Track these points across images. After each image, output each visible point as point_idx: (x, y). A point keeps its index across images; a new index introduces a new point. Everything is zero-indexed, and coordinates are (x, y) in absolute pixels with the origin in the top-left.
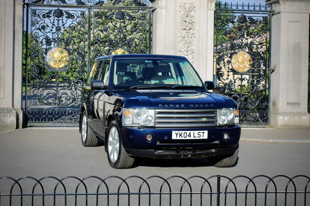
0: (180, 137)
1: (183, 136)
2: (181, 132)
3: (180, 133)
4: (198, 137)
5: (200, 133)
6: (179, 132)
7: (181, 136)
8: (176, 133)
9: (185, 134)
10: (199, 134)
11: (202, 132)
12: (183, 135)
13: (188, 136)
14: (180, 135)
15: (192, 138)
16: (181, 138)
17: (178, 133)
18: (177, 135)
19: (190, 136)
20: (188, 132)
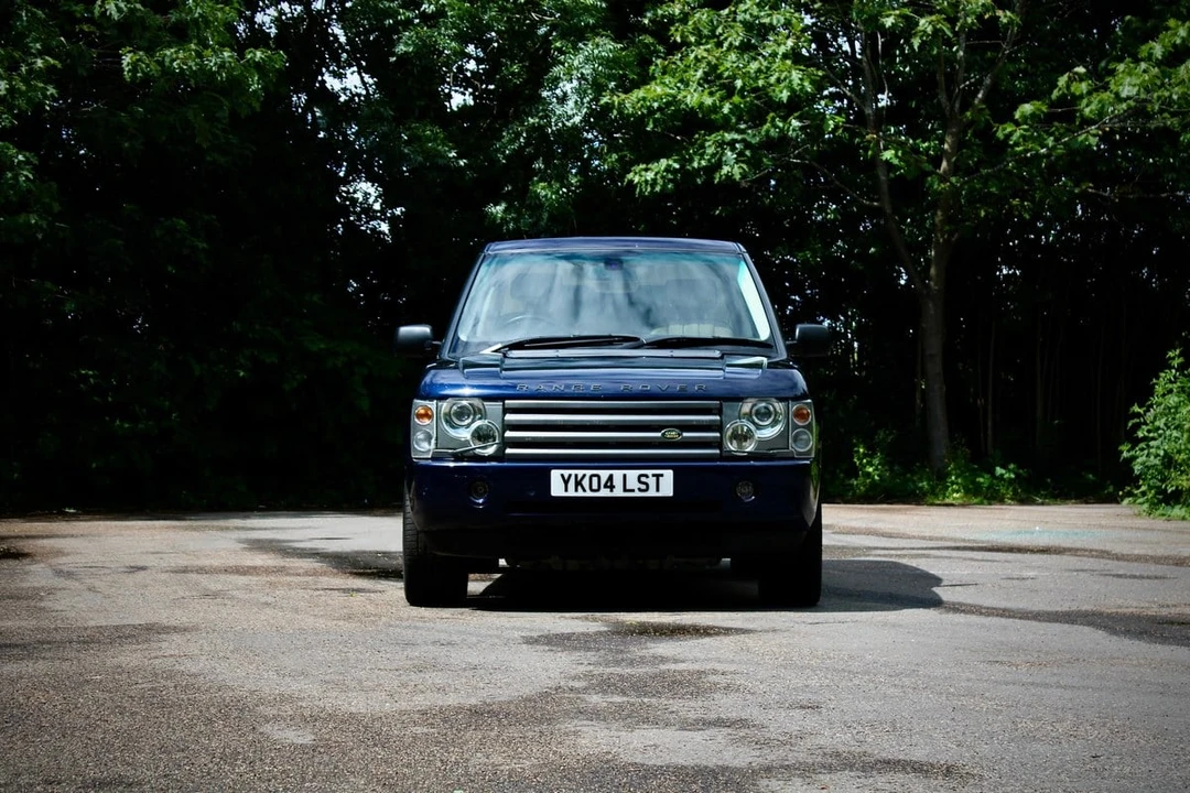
0: (576, 490)
1: (587, 487)
2: (580, 473)
3: (576, 476)
4: (640, 490)
5: (647, 476)
6: (573, 472)
7: (579, 488)
8: (562, 476)
9: (595, 480)
10: (643, 479)
11: (654, 475)
12: (586, 483)
13: (606, 486)
14: (578, 483)
15: (618, 492)
16: (580, 493)
17: (570, 475)
18: (566, 482)
19: (612, 488)
20: (604, 474)
